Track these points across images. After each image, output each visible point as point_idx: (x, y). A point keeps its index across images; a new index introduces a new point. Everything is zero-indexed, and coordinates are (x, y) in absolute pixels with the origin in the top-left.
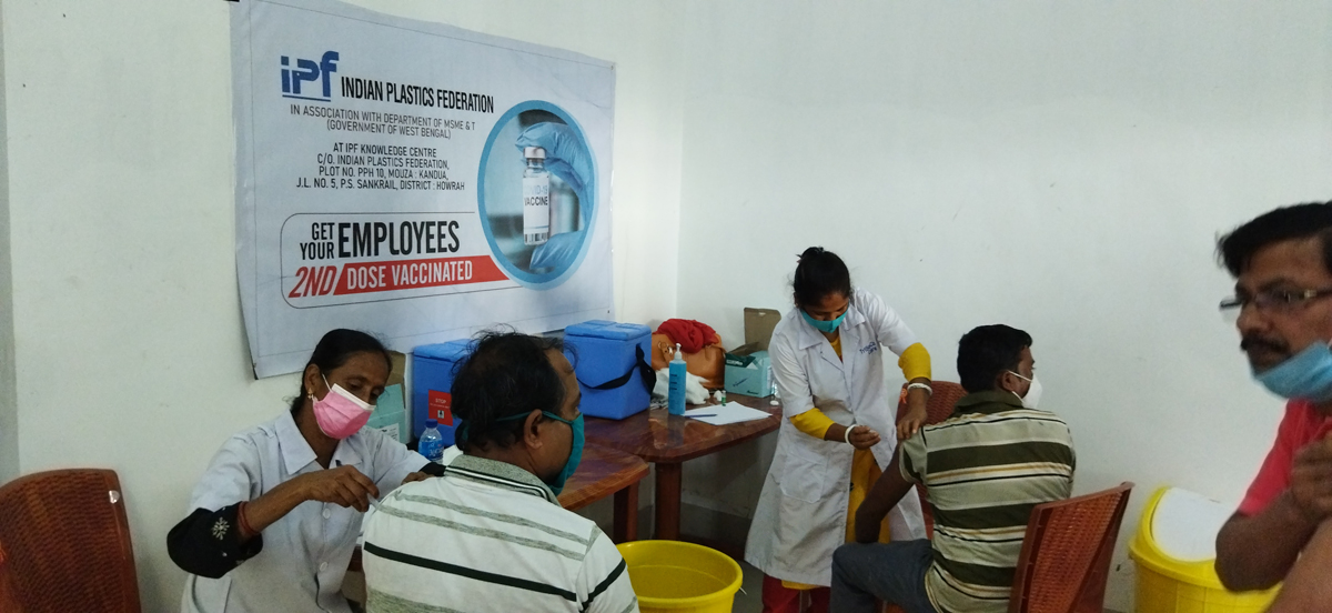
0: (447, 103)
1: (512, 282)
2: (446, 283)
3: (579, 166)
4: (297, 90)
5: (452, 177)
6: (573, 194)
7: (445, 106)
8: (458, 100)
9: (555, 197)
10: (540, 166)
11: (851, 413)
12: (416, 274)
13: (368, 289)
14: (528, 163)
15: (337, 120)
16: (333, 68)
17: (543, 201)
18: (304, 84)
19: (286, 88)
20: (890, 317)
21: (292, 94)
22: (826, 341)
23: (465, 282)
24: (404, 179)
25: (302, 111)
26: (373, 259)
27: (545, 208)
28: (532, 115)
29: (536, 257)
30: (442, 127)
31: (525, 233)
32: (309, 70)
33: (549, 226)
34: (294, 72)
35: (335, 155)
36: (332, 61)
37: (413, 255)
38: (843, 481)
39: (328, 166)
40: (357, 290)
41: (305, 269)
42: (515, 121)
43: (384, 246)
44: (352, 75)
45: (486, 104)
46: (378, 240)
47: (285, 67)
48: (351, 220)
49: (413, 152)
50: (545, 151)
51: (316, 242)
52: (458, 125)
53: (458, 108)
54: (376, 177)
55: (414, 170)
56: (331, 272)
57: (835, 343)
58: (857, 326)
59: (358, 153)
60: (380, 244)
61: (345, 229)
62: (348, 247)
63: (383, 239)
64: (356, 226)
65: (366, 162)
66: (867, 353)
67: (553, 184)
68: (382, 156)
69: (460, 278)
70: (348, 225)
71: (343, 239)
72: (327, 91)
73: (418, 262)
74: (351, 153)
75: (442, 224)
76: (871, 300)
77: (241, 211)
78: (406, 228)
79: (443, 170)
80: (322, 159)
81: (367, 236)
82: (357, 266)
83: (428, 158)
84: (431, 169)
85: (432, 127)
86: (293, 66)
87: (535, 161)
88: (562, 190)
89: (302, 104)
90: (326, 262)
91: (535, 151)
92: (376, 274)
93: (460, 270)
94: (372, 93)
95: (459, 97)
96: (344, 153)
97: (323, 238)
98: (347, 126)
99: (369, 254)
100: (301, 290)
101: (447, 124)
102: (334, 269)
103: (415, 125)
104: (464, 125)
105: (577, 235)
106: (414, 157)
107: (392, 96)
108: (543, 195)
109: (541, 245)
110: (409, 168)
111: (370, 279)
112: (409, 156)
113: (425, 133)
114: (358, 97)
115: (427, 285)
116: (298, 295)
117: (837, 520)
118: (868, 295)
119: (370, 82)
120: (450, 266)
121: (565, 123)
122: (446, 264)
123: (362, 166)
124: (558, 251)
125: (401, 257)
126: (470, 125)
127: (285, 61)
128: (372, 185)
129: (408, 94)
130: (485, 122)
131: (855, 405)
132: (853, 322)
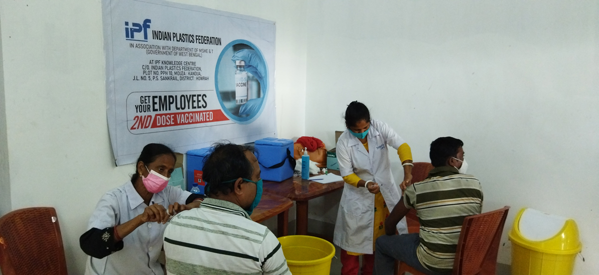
0: (200, 41)
1: (231, 121)
2: (201, 122)
3: (260, 68)
4: (132, 36)
5: (203, 74)
6: (257, 81)
7: (200, 43)
8: (205, 40)
9: (249, 83)
10: (242, 69)
11: (373, 175)
12: (188, 118)
13: (166, 125)
14: (237, 68)
15: (150, 50)
16: (149, 27)
17: (244, 85)
18: (135, 34)
19: (127, 36)
20: (391, 132)
21: (130, 38)
22: (360, 143)
23: (210, 121)
24: (181, 76)
25: (135, 46)
26: (168, 112)
27: (245, 88)
28: (239, 46)
29: (241, 110)
30: (198, 52)
31: (236, 99)
32: (138, 28)
33: (247, 96)
34: (131, 29)
35: (150, 66)
36: (148, 24)
37: (186, 110)
38: (370, 206)
39: (147, 70)
40: (161, 126)
41: (138, 117)
42: (231, 49)
43: (173, 106)
44: (157, 30)
45: (218, 41)
46: (170, 103)
47: (127, 27)
48: (158, 94)
49: (185, 64)
50: (245, 62)
51: (142, 105)
52: (205, 51)
53: (205, 43)
54: (169, 75)
55: (186, 72)
56: (149, 118)
57: (365, 144)
58: (376, 137)
59: (160, 64)
60: (171, 105)
61: (155, 99)
62: (157, 107)
63: (172, 103)
64: (160, 97)
65: (164, 69)
66: (380, 149)
67: (248, 77)
68: (171, 66)
69: (208, 120)
70: (156, 97)
71: (154, 103)
72: (146, 37)
73: (189, 113)
74: (157, 65)
75: (199, 95)
76: (383, 125)
77: (108, 92)
78: (183, 98)
79: (199, 71)
80: (144, 67)
81: (165, 101)
82: (161, 115)
83: (192, 66)
84: (193, 71)
85: (194, 52)
86: (130, 26)
87: (240, 66)
88: (252, 79)
89: (135, 43)
90: (147, 114)
91: (240, 62)
92: (170, 119)
93: (207, 116)
94: (166, 38)
95: (206, 38)
96: (154, 65)
97: (146, 103)
98: (155, 53)
99: (166, 110)
100: (136, 126)
101: (200, 51)
102: (151, 116)
103: (186, 52)
104: (208, 51)
105: (260, 100)
106: (186, 66)
107: (175, 38)
108: (244, 82)
109: (244, 104)
110: (184, 71)
111: (167, 121)
112: (184, 66)
113: (190, 55)
114: (160, 39)
115: (193, 123)
116: (135, 128)
117: (369, 224)
118: (381, 123)
119: (165, 32)
120: (203, 115)
121: (253, 49)
122: (201, 113)
123: (162, 70)
124: (252, 107)
125: (181, 111)
126: (211, 51)
127: (127, 24)
128: (167, 79)
129: (183, 38)
130: (218, 49)
131: (374, 172)
132: (374, 135)
